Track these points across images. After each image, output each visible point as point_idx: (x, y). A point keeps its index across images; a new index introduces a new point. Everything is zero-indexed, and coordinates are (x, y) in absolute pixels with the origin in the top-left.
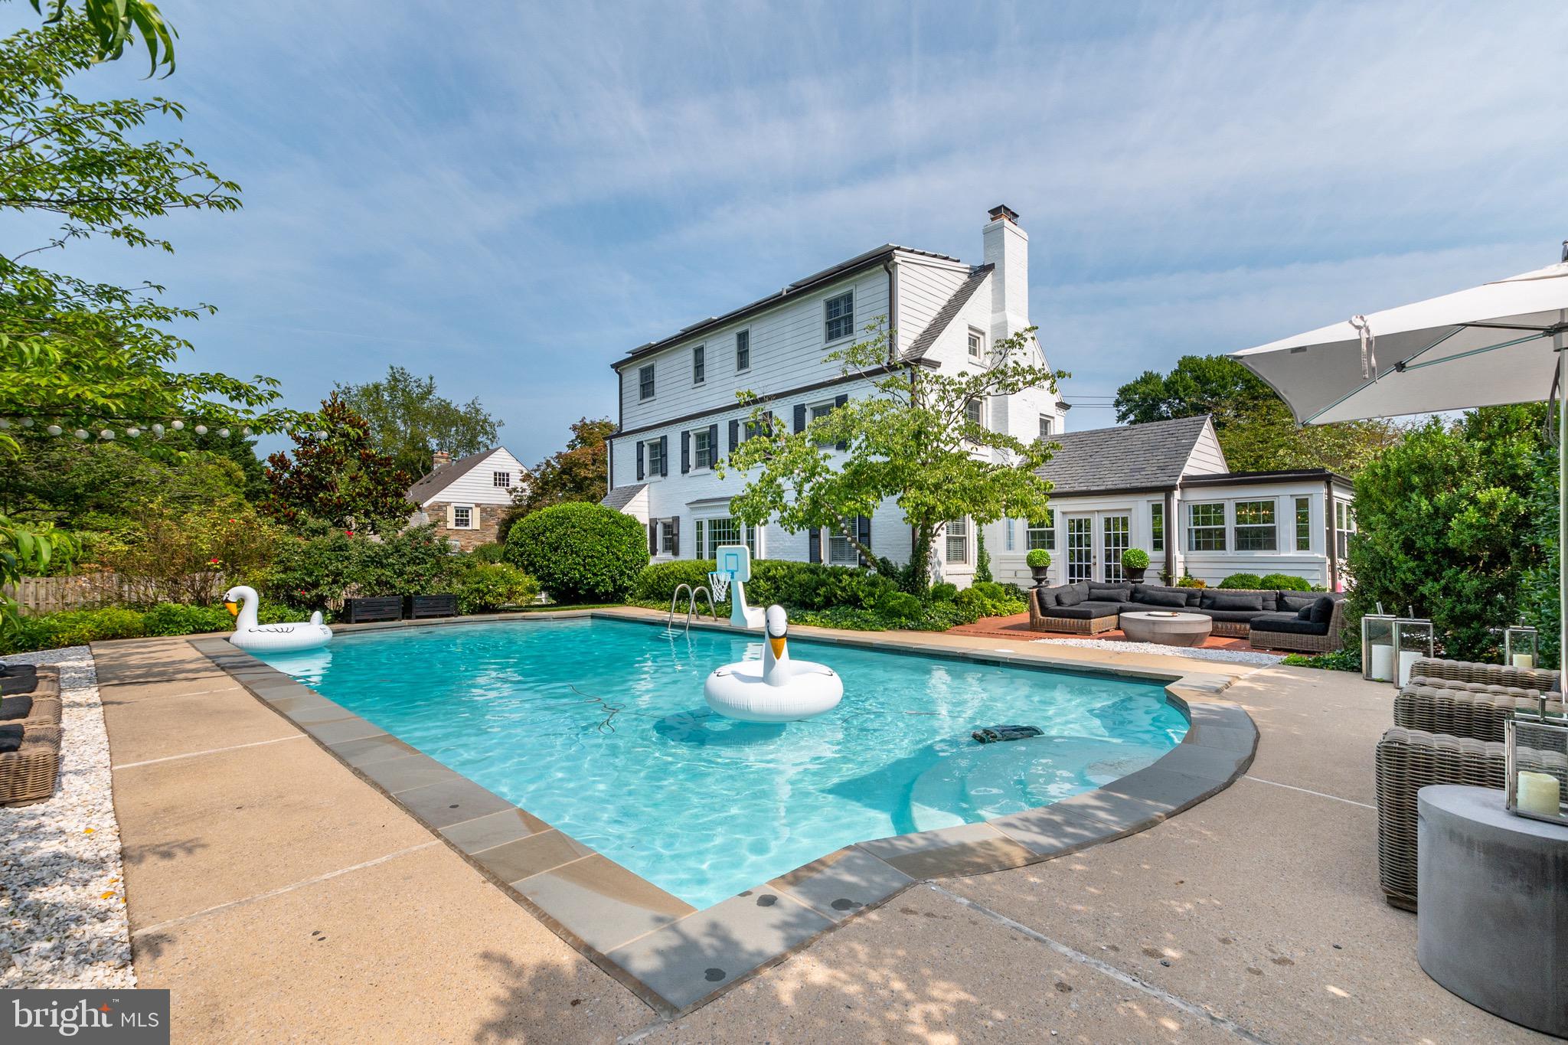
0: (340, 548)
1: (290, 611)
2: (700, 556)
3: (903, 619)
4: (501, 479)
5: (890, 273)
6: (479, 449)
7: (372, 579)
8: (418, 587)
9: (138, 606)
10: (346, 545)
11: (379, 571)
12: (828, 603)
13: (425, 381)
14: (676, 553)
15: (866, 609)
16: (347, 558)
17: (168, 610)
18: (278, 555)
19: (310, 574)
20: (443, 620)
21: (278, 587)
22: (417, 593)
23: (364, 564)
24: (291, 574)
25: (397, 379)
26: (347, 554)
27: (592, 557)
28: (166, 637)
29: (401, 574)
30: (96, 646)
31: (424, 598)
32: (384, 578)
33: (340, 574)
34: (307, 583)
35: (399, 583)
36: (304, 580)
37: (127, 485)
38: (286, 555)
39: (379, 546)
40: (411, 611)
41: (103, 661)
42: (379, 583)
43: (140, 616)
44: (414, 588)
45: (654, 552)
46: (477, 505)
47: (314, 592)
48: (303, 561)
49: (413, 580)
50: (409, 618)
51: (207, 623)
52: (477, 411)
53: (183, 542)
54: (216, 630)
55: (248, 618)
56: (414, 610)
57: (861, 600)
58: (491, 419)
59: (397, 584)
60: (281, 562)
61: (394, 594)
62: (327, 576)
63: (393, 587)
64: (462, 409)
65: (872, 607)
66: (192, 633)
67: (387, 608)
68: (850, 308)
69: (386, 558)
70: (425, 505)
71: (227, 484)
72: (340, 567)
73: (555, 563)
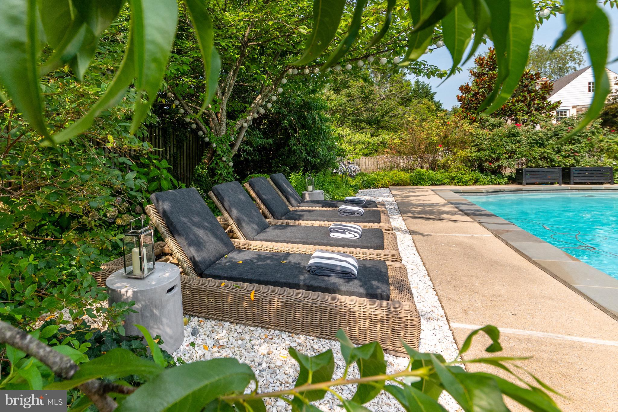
0: (514, 135)
1: (481, 176)
4: (592, 87)
6: (568, 72)
7: (537, 156)
8: (573, 161)
9: (405, 170)
10: (518, 133)
11: (542, 150)
16: (519, 142)
17: (419, 172)
18: (474, 141)
19: (494, 153)
21: (474, 160)
22: (573, 165)
23: (531, 145)
24: (482, 153)
26: (519, 139)
28: (419, 187)
29: (559, 151)
30: (393, 189)
31: (581, 169)
32: (545, 155)
33: (514, 152)
34: (492, 158)
35: (557, 158)
36: (490, 156)
37: (391, 117)
38: (479, 141)
39: (542, 132)
40: (569, 178)
41: (399, 199)
42: (543, 158)
43: (408, 175)
44: (570, 162)
46: (574, 107)
47: (497, 164)
48: (490, 144)
49: (569, 156)
50: (568, 183)
51: (438, 180)
53: (425, 136)
54: (442, 184)
56: (572, 178)
59: (556, 159)
60: (476, 145)
61: (554, 166)
62: (505, 153)
63: (552, 160)
66: (431, 185)
67: (550, 176)
69: (547, 140)
71: (429, 112)
72: (514, 148)
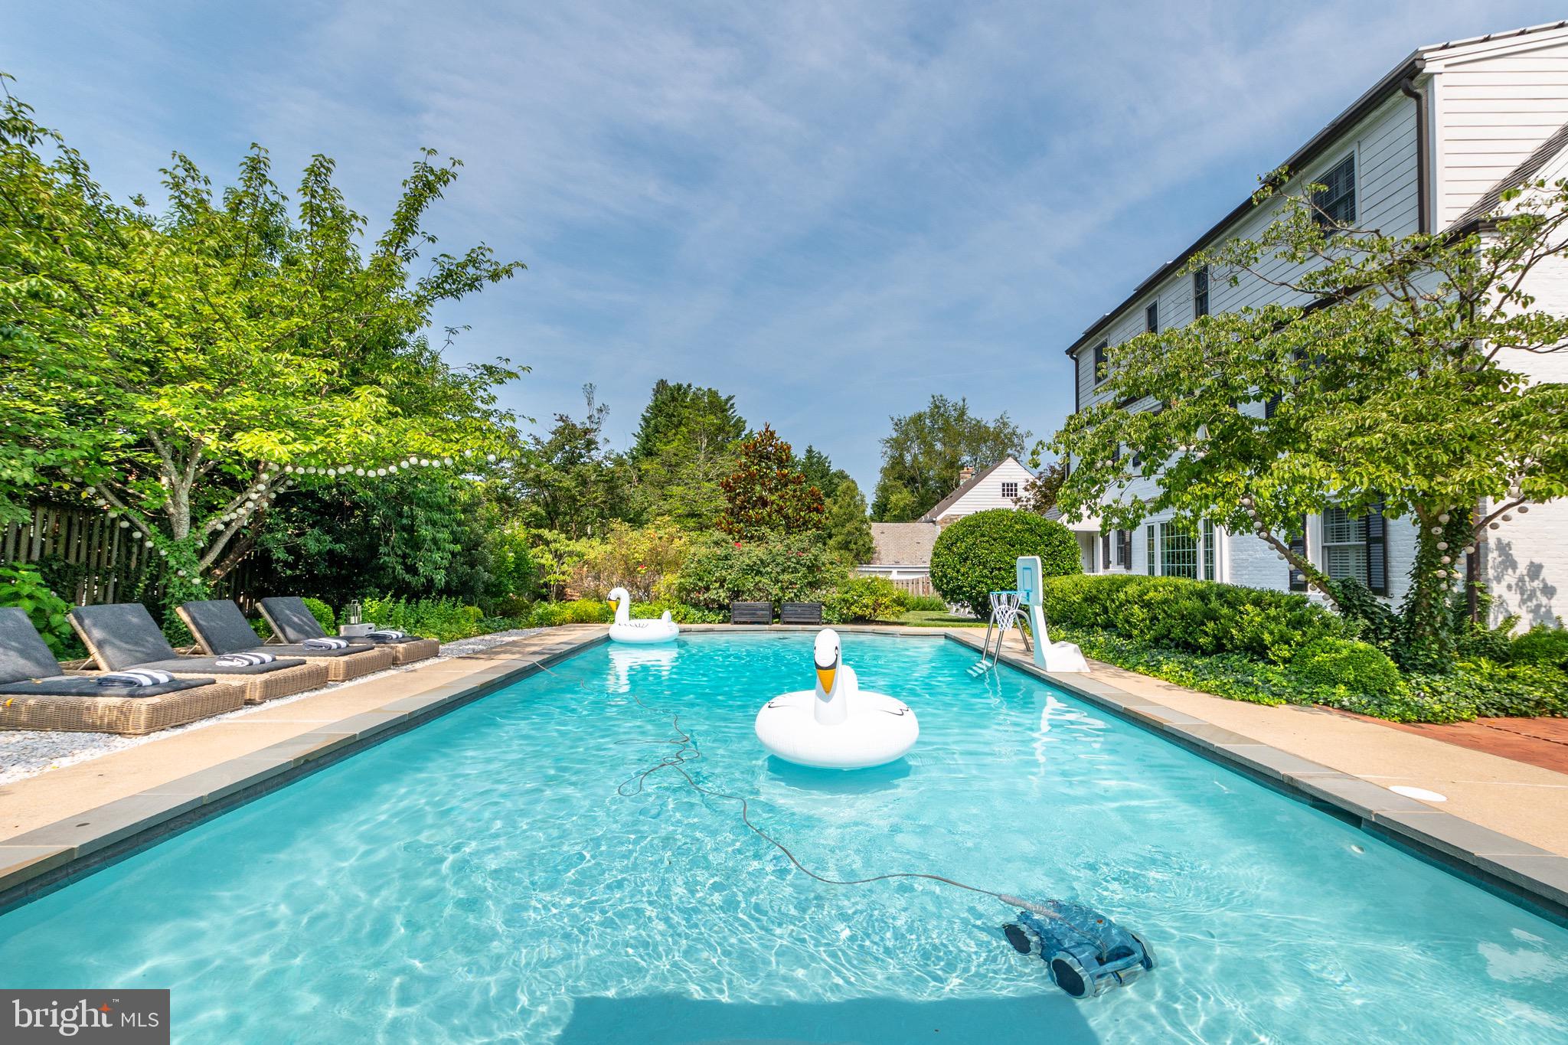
2: (1151, 571)
3: (1341, 690)
4: (1009, 489)
5: (1418, 97)
12: (1219, 648)
13: (961, 403)
14: (1128, 567)
15: (1274, 663)
19: (701, 579)
20: (800, 627)
21: (680, 590)
25: (938, 407)
27: (999, 569)
34: (700, 587)
40: (781, 617)
45: (1106, 566)
47: (706, 595)
52: (1005, 424)
55: (622, 613)
57: (1266, 648)
58: (1018, 431)
64: (991, 425)
65: (1286, 661)
67: (760, 613)
68: (1351, 182)
70: (939, 518)
73: (963, 575)
